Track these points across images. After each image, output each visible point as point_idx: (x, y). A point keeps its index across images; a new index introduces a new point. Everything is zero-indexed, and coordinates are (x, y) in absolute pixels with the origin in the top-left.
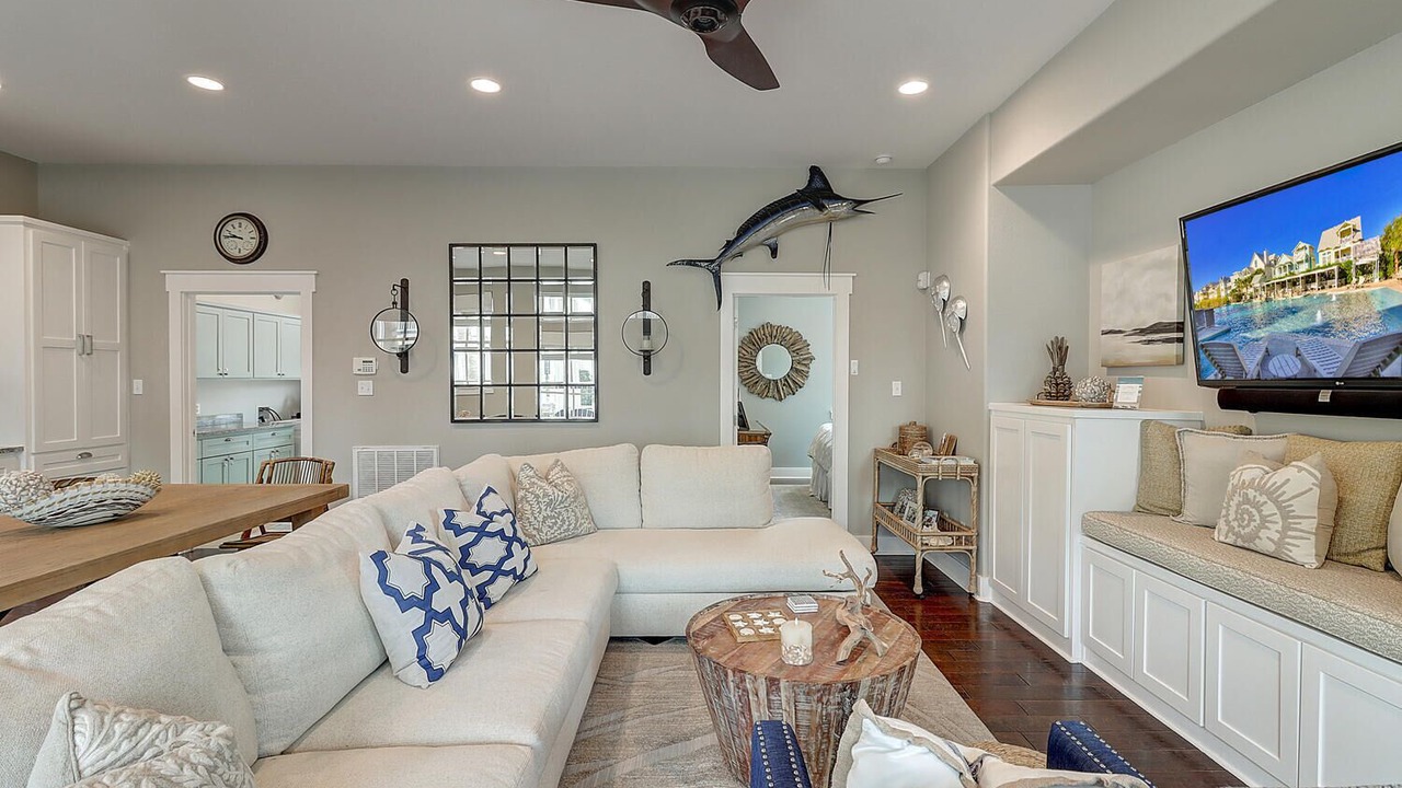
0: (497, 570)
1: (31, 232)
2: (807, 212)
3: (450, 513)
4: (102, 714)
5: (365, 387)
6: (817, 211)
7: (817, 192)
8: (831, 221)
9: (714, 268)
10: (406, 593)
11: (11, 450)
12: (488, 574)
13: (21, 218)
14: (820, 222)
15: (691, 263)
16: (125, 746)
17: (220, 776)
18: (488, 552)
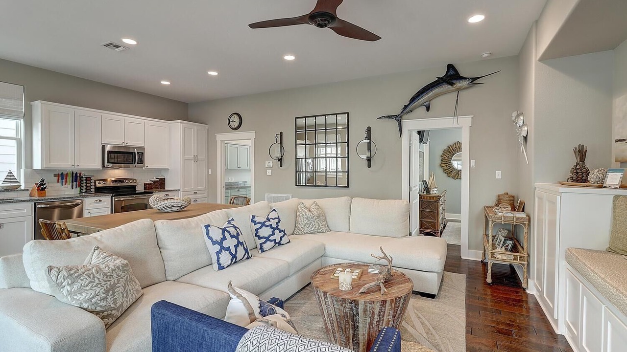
0: (267, 239)
1: (182, 125)
2: (446, 87)
3: (254, 217)
4: (100, 252)
5: (269, 172)
6: (450, 86)
7: (452, 76)
8: (459, 90)
9: (399, 119)
10: (214, 239)
11: (177, 190)
12: (264, 240)
13: (179, 121)
14: (452, 91)
15: (389, 117)
16: (101, 261)
17: (116, 272)
18: (265, 232)
